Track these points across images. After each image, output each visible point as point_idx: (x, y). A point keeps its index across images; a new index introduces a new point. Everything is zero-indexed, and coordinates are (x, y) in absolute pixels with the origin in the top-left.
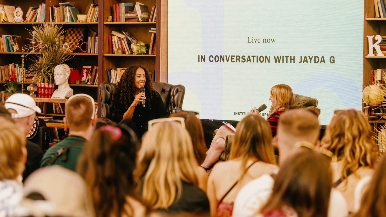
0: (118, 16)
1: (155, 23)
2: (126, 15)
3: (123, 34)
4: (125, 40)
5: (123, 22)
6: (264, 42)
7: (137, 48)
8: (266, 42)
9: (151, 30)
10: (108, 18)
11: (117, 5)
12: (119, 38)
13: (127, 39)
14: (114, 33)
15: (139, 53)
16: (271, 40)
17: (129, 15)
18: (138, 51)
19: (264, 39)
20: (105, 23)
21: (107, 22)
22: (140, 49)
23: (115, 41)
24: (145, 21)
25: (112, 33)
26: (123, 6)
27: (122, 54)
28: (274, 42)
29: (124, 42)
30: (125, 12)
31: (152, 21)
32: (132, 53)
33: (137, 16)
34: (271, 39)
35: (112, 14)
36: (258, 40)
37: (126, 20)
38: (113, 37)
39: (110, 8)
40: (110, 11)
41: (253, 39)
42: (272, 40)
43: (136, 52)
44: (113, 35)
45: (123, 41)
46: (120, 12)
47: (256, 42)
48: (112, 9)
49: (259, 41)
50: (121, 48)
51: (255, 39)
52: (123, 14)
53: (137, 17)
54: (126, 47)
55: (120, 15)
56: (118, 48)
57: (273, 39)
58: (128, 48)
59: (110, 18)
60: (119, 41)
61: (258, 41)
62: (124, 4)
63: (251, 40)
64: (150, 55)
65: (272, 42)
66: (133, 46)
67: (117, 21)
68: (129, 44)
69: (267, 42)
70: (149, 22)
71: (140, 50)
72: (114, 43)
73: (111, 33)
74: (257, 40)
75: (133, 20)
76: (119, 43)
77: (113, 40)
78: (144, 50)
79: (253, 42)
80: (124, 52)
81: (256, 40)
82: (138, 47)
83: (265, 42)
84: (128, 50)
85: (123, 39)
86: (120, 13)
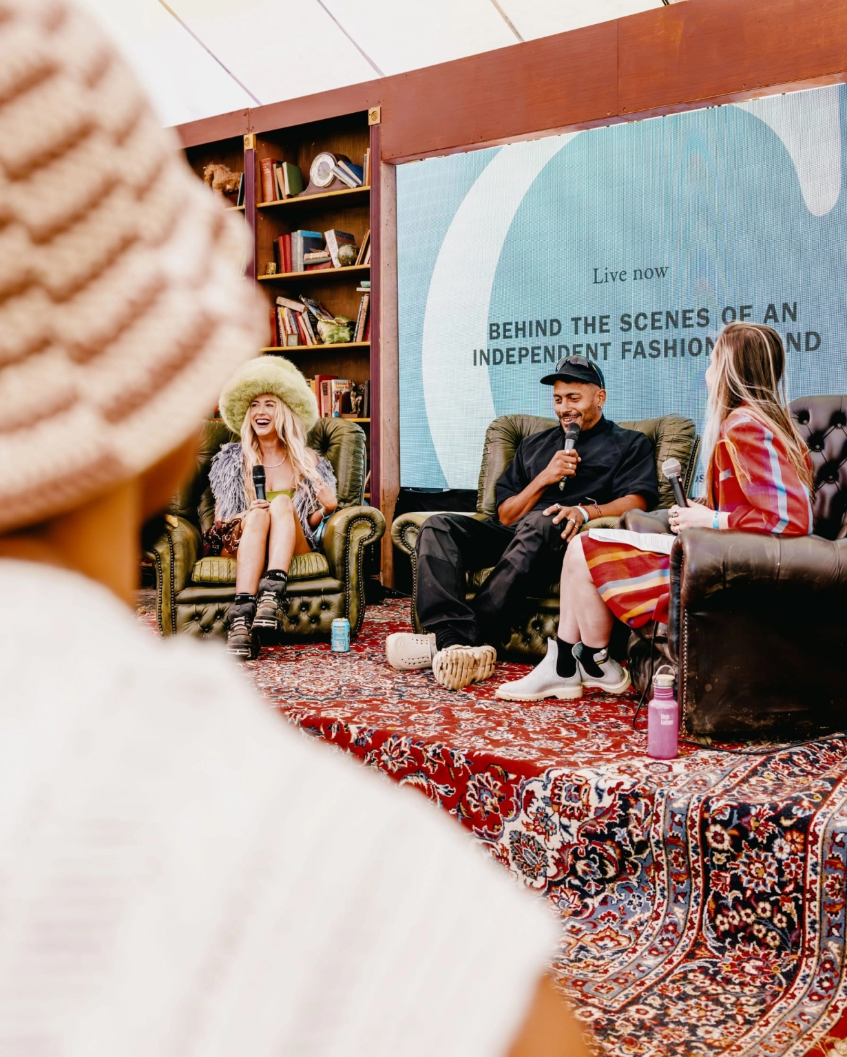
0: (288, 262)
1: (369, 266)
2: (307, 256)
3: (302, 303)
4: (305, 315)
5: (299, 271)
6: (635, 279)
7: (329, 329)
8: (641, 278)
9: (360, 286)
10: (267, 267)
11: (287, 237)
12: (293, 311)
13: (309, 313)
14: (280, 300)
15: (335, 340)
16: (655, 271)
17: (312, 256)
18: (332, 336)
19: (635, 271)
20: (260, 278)
21: (265, 274)
22: (336, 332)
23: (283, 320)
24: (349, 265)
25: (278, 302)
26: (298, 238)
27: (299, 345)
28: (664, 275)
29: (304, 320)
30: (302, 251)
31: (362, 262)
32: (321, 341)
33: (329, 256)
34: (656, 269)
35: (277, 259)
36: (621, 274)
37: (306, 267)
38: (279, 309)
39: (271, 245)
40: (272, 252)
41: (606, 274)
42: (659, 270)
43: (328, 339)
44: (281, 306)
45: (300, 318)
46: (294, 251)
47: (614, 279)
48: (276, 247)
49: (623, 277)
50: (295, 332)
51: (611, 273)
52: (299, 256)
53: (329, 259)
54: (307, 330)
55: (293, 259)
56: (289, 332)
57: (662, 269)
58: (312, 333)
59: (272, 266)
60: (292, 319)
61: (621, 276)
62: (302, 233)
63: (601, 276)
64: (358, 342)
65: (659, 276)
66: (321, 326)
67: (286, 272)
68: (314, 323)
69: (643, 276)
70: (357, 267)
71: (337, 334)
72: (281, 323)
73: (276, 301)
74: (618, 274)
75: (321, 266)
76: (293, 322)
77: (280, 317)
78: (345, 334)
79: (607, 281)
80: (302, 341)
81: (614, 275)
82: (333, 327)
83: (638, 276)
84: (311, 338)
85: (301, 313)
86: (293, 254)
